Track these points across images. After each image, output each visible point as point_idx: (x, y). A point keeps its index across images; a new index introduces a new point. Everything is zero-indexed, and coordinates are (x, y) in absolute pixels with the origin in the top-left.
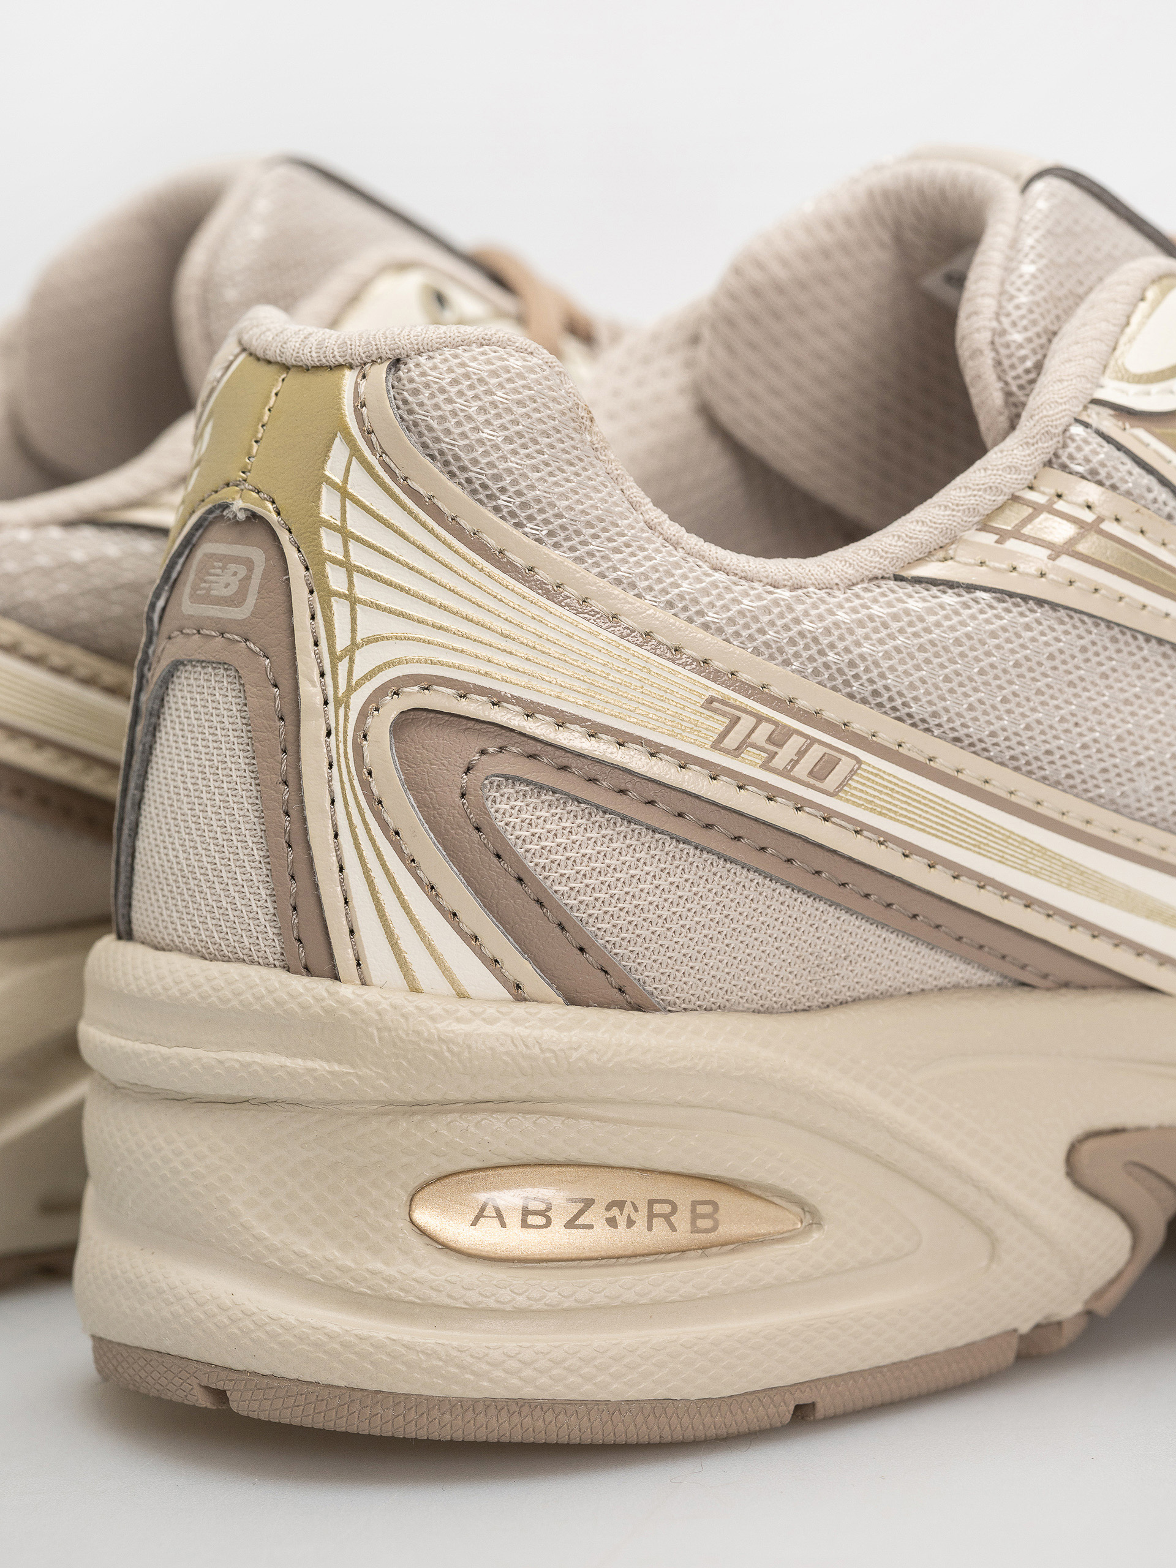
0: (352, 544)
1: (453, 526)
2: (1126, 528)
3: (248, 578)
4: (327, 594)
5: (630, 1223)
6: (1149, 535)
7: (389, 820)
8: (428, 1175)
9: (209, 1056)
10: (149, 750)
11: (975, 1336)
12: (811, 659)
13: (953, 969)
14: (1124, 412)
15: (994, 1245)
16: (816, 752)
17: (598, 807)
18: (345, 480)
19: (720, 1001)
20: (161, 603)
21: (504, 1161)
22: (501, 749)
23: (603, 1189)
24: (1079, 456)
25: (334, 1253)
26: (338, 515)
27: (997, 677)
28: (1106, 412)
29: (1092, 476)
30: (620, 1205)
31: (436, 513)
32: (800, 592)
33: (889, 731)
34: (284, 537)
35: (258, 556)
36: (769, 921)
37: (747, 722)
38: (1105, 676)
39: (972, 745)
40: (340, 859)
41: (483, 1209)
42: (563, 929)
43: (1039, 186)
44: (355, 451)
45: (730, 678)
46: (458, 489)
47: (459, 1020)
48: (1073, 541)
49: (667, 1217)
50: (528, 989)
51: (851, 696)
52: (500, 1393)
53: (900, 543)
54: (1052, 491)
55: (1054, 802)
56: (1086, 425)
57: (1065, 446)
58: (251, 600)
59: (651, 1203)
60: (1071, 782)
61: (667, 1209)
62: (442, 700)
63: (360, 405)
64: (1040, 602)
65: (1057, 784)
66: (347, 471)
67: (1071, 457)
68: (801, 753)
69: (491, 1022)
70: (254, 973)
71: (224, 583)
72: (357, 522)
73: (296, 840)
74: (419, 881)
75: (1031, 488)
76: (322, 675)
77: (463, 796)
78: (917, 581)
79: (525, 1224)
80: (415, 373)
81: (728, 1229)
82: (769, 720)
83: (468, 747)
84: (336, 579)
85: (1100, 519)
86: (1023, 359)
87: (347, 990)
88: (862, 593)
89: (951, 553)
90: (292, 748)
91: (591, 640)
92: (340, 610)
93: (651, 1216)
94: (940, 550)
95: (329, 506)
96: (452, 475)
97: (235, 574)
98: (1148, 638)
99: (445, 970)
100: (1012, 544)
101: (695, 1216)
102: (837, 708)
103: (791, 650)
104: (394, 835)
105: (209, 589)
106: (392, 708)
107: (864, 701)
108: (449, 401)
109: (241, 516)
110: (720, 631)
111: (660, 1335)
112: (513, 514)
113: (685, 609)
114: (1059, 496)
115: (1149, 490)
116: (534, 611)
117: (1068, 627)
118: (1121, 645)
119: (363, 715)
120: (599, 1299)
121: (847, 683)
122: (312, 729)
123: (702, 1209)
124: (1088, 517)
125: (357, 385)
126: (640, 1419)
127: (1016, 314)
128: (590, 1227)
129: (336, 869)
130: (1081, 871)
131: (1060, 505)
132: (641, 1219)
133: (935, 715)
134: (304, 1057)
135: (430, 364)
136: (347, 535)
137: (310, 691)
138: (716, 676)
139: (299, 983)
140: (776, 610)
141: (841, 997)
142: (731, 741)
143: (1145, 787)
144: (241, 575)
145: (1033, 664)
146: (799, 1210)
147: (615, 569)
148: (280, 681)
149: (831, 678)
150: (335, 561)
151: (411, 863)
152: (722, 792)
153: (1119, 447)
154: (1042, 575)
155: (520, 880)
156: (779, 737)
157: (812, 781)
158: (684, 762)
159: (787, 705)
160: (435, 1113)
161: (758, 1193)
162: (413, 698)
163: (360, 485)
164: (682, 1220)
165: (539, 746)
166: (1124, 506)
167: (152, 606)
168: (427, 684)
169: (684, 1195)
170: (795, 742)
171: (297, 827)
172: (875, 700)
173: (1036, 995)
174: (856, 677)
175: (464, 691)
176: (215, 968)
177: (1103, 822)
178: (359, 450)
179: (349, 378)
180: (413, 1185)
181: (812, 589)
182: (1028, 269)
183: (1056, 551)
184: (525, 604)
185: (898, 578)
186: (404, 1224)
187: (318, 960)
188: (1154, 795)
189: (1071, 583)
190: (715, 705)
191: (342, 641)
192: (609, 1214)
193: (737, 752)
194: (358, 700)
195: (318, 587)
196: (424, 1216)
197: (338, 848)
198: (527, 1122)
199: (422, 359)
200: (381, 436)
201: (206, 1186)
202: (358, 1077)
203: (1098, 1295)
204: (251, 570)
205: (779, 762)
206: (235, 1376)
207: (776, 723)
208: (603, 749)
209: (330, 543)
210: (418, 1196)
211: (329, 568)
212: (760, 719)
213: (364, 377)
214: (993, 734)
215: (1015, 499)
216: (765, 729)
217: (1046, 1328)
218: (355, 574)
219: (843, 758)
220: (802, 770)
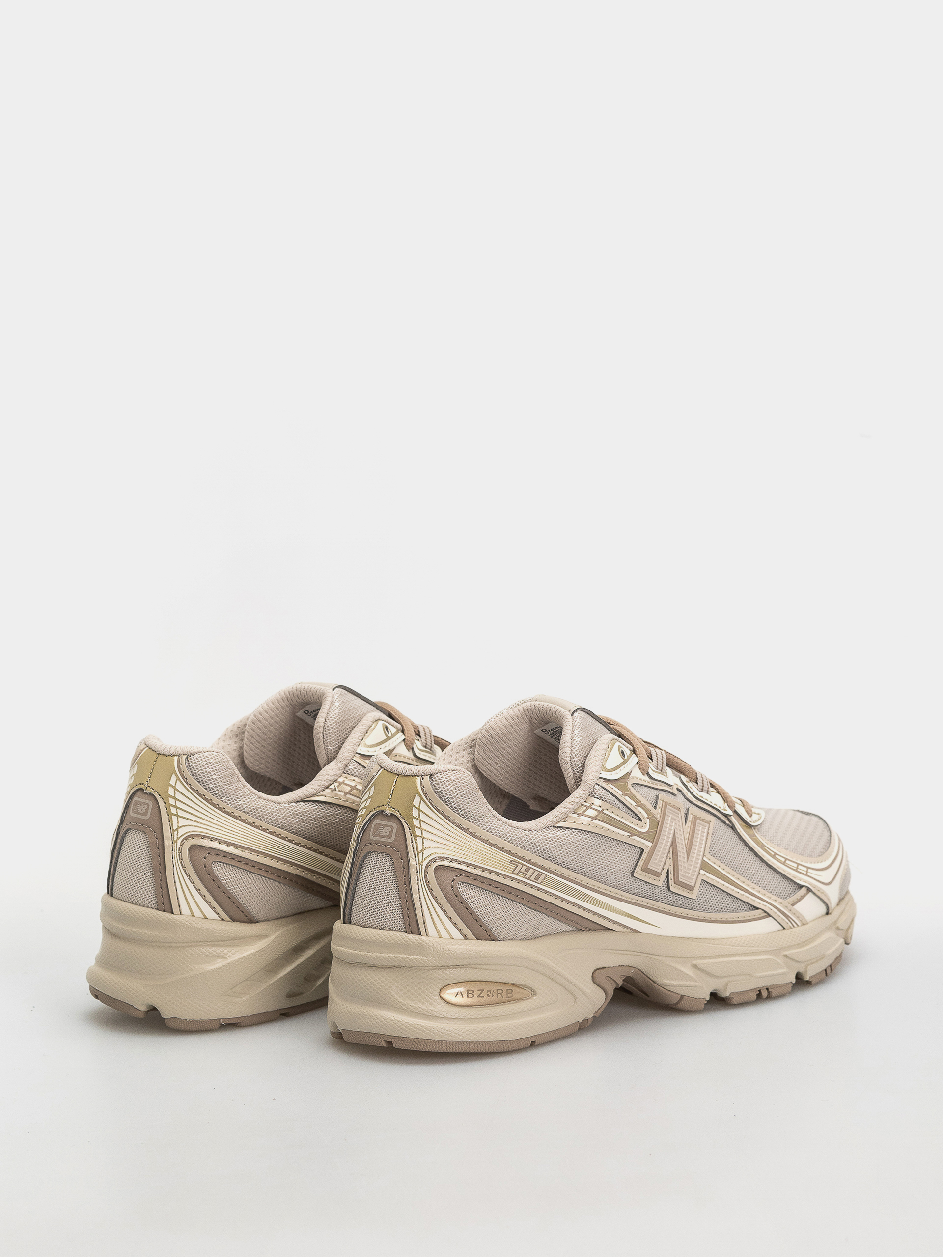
0: (422, 823)
1: (447, 818)
2: (609, 812)
3: (392, 831)
4: (416, 836)
5: (493, 996)
6: (609, 810)
7: (434, 894)
8: (444, 984)
9: (386, 955)
10: (358, 875)
11: (570, 1023)
12: (534, 849)
13: (564, 927)
14: (606, 780)
15: (575, 998)
16: (536, 873)
17: (484, 889)
18: (419, 807)
19: (512, 938)
20: (361, 835)
21: (463, 981)
22: (461, 875)
23: (486, 988)
24: (597, 793)
25: (421, 1005)
26: (418, 815)
27: (579, 852)
28: (602, 780)
29: (600, 798)
30: (490, 991)
31: (444, 815)
32: (531, 832)
33: (553, 867)
34: (403, 821)
35: (395, 825)
36: (524, 917)
37: (520, 866)
38: (604, 850)
39: (572, 869)
40: (421, 904)
41: (458, 993)
42: (477, 921)
43: (576, 714)
44: (422, 799)
45: (515, 855)
46: (449, 809)
47: (453, 945)
48: (597, 816)
49: (501, 994)
50: (468, 936)
51: (543, 858)
52: (464, 1040)
53: (554, 818)
54: (591, 803)
55: (592, 883)
56: (599, 785)
57: (594, 791)
58: (393, 837)
59: (497, 990)
60: (595, 877)
61: (501, 992)
62: (446, 863)
63: (423, 787)
64: (588, 832)
65: (591, 878)
66: (420, 804)
67: (595, 794)
68: (533, 874)
69: (461, 945)
70: (398, 934)
71: (385, 832)
72: (423, 817)
73: (409, 899)
74: (442, 909)
75: (585, 802)
76: (415, 857)
77: (452, 887)
78: (559, 827)
79: (468, 997)
80: (437, 779)
81: (515, 996)
82: (525, 865)
83: (452, 875)
84: (418, 832)
85: (603, 810)
86: (578, 765)
87: (424, 938)
88: (546, 831)
89: (567, 820)
90: (408, 875)
91: (483, 846)
92: (419, 840)
93: (497, 994)
94: (565, 819)
95: (415, 813)
96: (447, 805)
97: (388, 830)
98: (614, 839)
99: (448, 932)
100: (582, 817)
101: (508, 993)
102: (541, 861)
103: (529, 847)
104: (435, 898)
105: (379, 834)
106: (434, 865)
107: (547, 859)
108: (447, 786)
109: (389, 814)
110: (512, 843)
111: (501, 1024)
112: (463, 815)
113: (504, 837)
114: (593, 804)
115: (614, 801)
116: (469, 839)
117: (596, 838)
118: (608, 842)
119: (426, 867)
120: (487, 1015)
121: (543, 855)
122: (413, 871)
123: (509, 992)
124: (600, 809)
125: (421, 781)
126: (497, 1046)
127: (576, 753)
128: (483, 997)
129: (420, 907)
130: (597, 900)
131: (593, 806)
132: (495, 995)
133: (564, 862)
134: (413, 955)
135: (441, 776)
136: (421, 821)
137: (413, 862)
138: (513, 855)
139: (411, 936)
140: (526, 837)
141: (539, 935)
142: (516, 872)
143: (613, 877)
144: (390, 830)
145: (587, 848)
146: (531, 991)
147: (487, 828)
148: (403, 858)
149: (539, 854)
150: (418, 828)
151: (440, 905)
152: (514, 884)
153: (607, 790)
154: (590, 825)
155: (467, 909)
156: (527, 870)
157: (535, 881)
158: (505, 877)
159: (529, 861)
160: (446, 969)
161: (521, 987)
162: (439, 863)
163: (423, 807)
164: (504, 995)
165: (470, 874)
166: (608, 806)
167: (359, 836)
168: (442, 859)
169: (505, 988)
170: (531, 871)
171: (409, 896)
172: (549, 859)
173: (585, 933)
174: (545, 853)
175: (452, 861)
176: (385, 932)
177: (603, 887)
178: (423, 799)
179: (418, 779)
180: (440, 987)
181: (533, 831)
182: (578, 740)
183: (593, 818)
184: (466, 838)
185: (554, 827)
186: (438, 998)
187: (415, 930)
188: (615, 880)
189: (596, 827)
190: (512, 862)
191: (420, 848)
192: (488, 994)
193: (517, 874)
194: (425, 863)
195: (413, 834)
196: (445, 996)
197: (421, 901)
198: (469, 971)
199: (438, 775)
200: (429, 795)
201: (384, 989)
202: (428, 960)
203: (597, 1012)
204: (393, 829)
205: (527, 876)
206: (395, 1038)
207: (527, 866)
208: (485, 874)
209: (416, 823)
210: (442, 990)
211: (416, 829)
212: (523, 865)
213: (423, 779)
214: (577, 866)
215: (582, 805)
216: (524, 867)
217: (586, 1020)
218: (423, 831)
219: (543, 874)
220: (532, 878)
